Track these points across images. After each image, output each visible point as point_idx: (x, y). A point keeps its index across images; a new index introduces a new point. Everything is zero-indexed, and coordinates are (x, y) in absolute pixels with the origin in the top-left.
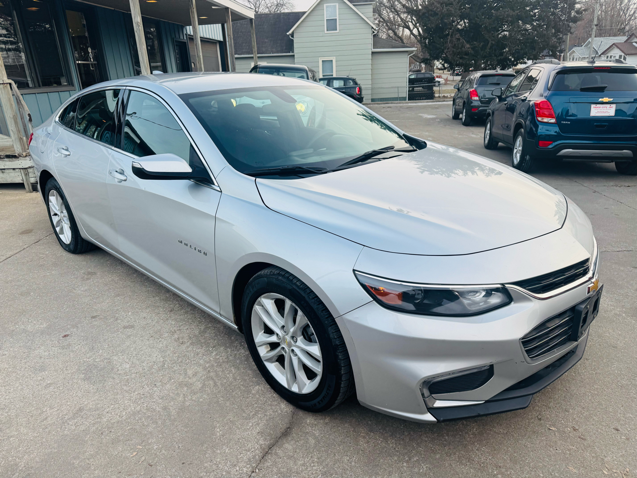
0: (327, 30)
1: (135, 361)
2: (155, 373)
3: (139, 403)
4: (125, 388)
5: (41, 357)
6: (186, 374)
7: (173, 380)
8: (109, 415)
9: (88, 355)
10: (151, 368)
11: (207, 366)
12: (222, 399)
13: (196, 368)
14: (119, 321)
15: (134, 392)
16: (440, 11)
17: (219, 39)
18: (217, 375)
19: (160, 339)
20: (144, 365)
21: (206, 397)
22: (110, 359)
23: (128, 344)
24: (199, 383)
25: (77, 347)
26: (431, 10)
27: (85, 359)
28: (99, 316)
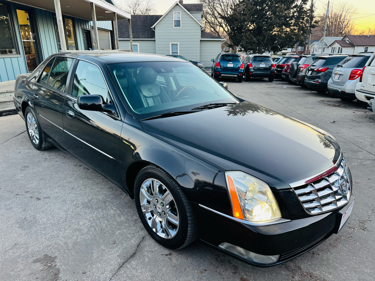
0: (175, 27)
1: (49, 217)
2: (61, 224)
3: (51, 240)
4: (43, 232)
6: (79, 224)
7: (71, 228)
8: (33, 247)
9: (22, 214)
10: (59, 221)
11: (91, 219)
12: (98, 238)
13: (85, 221)
14: (41, 194)
15: (48, 234)
16: (239, 18)
17: (110, 30)
18: (97, 225)
19: (65, 205)
20: (55, 219)
21: (89, 237)
22: (35, 216)
23: (46, 207)
24: (86, 229)
25: (15, 209)
26: (234, 18)
27: (20, 216)
28: (29, 191)
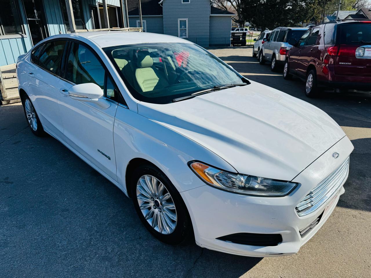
0: (183, 2)
1: (70, 238)
2: (85, 249)
3: (74, 275)
4: (64, 262)
5: (4, 235)
6: (106, 250)
7: (97, 255)
9: (38, 234)
10: (82, 244)
14: (58, 206)
15: (71, 266)
17: (117, 6)
19: (87, 221)
20: (77, 242)
22: (52, 237)
23: (65, 224)
24: (116, 257)
25: (29, 227)
27: (35, 237)
